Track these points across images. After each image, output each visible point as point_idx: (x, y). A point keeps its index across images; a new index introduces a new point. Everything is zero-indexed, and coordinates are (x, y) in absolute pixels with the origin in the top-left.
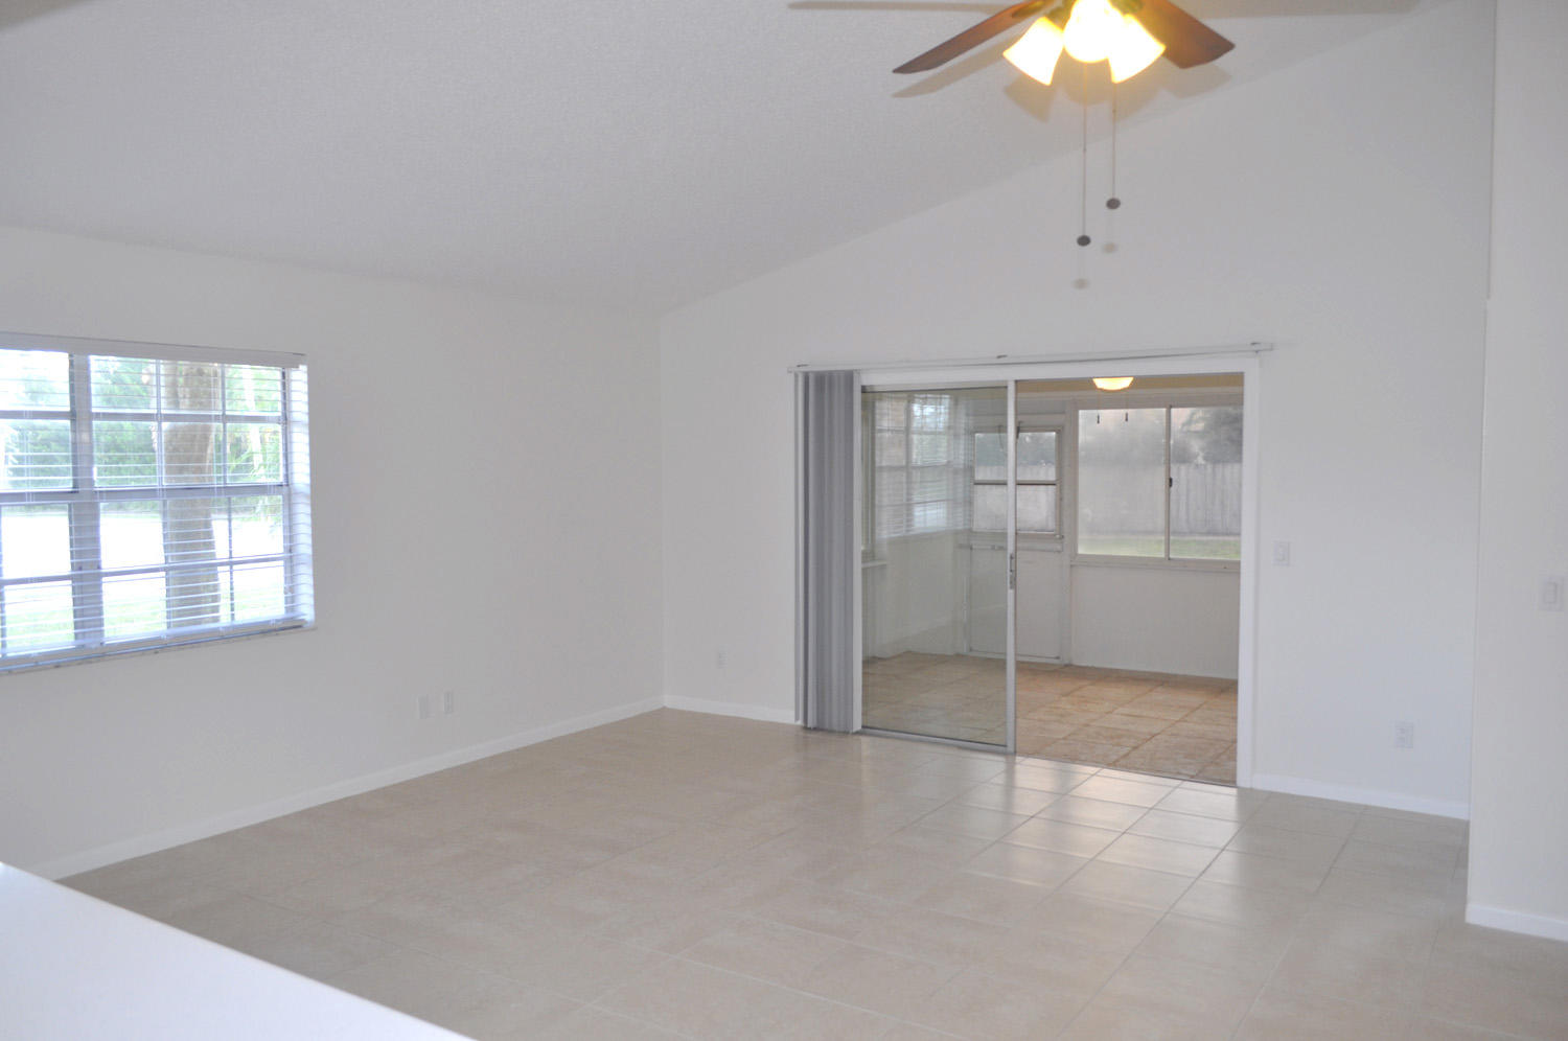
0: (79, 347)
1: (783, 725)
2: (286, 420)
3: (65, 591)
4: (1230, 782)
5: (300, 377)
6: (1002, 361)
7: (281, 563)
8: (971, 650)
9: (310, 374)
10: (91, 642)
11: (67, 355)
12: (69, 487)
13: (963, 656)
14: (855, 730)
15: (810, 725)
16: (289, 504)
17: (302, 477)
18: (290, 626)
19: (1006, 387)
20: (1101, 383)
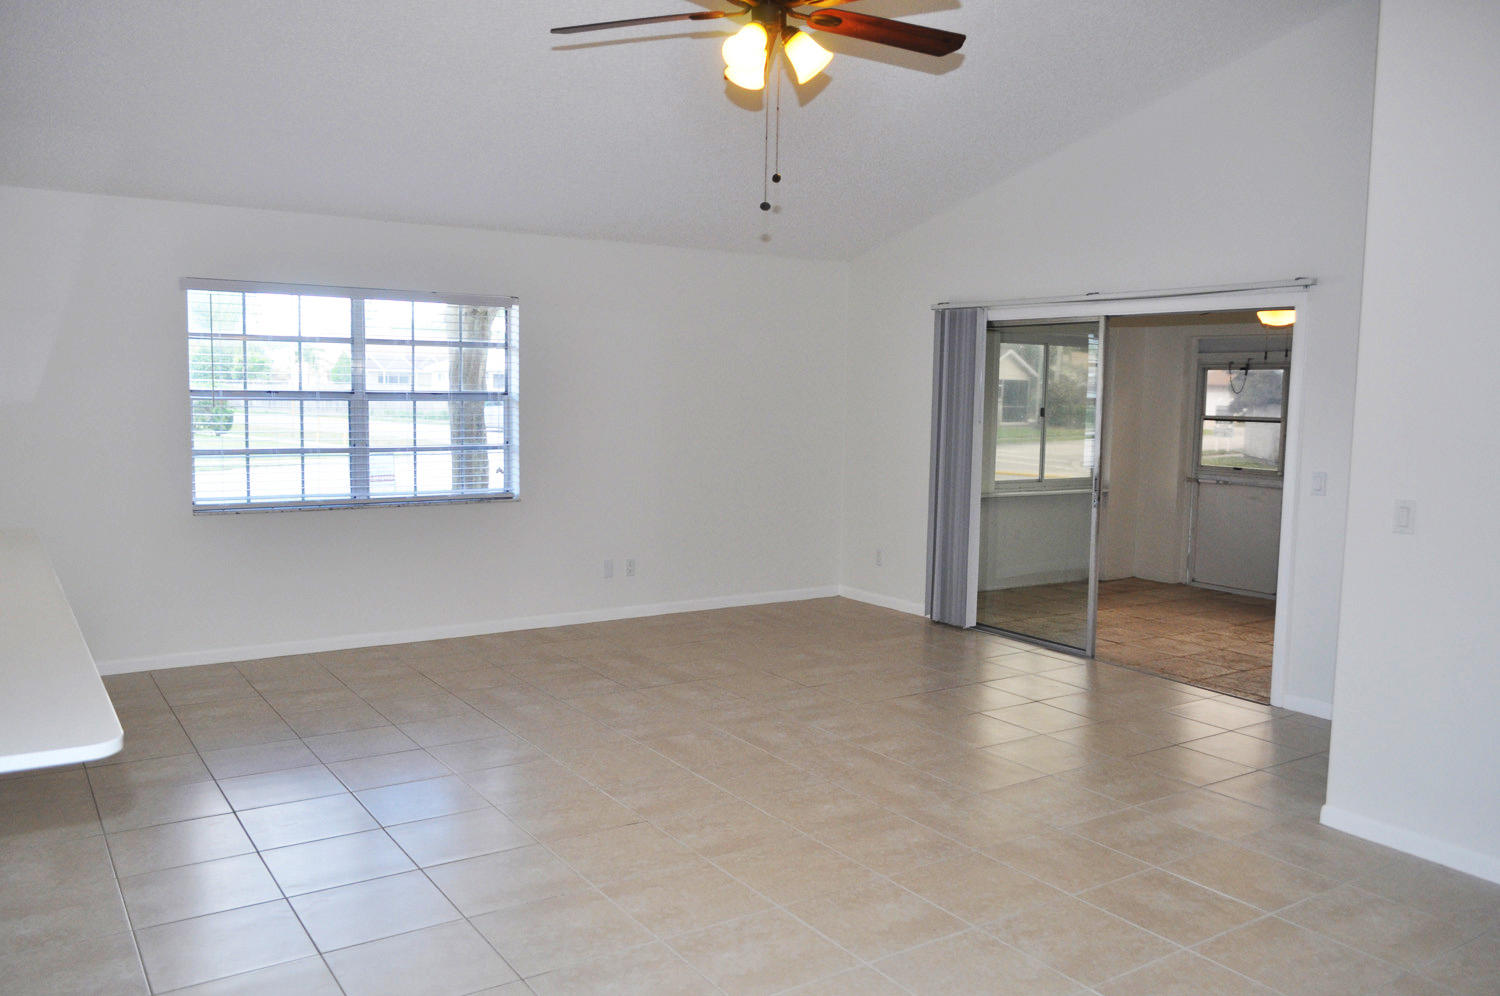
0: (358, 293)
1: (916, 616)
2: (506, 346)
3: (344, 461)
4: (1264, 701)
5: (515, 311)
6: (1093, 298)
7: (502, 451)
8: (1193, 581)
9: (521, 311)
10: (361, 496)
11: (349, 300)
12: (348, 388)
13: (1185, 585)
14: (968, 625)
15: (934, 618)
16: (508, 409)
17: (515, 390)
18: (505, 497)
19: (1098, 322)
20: (1267, 318)
